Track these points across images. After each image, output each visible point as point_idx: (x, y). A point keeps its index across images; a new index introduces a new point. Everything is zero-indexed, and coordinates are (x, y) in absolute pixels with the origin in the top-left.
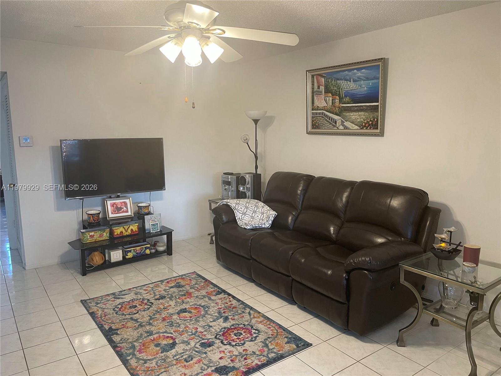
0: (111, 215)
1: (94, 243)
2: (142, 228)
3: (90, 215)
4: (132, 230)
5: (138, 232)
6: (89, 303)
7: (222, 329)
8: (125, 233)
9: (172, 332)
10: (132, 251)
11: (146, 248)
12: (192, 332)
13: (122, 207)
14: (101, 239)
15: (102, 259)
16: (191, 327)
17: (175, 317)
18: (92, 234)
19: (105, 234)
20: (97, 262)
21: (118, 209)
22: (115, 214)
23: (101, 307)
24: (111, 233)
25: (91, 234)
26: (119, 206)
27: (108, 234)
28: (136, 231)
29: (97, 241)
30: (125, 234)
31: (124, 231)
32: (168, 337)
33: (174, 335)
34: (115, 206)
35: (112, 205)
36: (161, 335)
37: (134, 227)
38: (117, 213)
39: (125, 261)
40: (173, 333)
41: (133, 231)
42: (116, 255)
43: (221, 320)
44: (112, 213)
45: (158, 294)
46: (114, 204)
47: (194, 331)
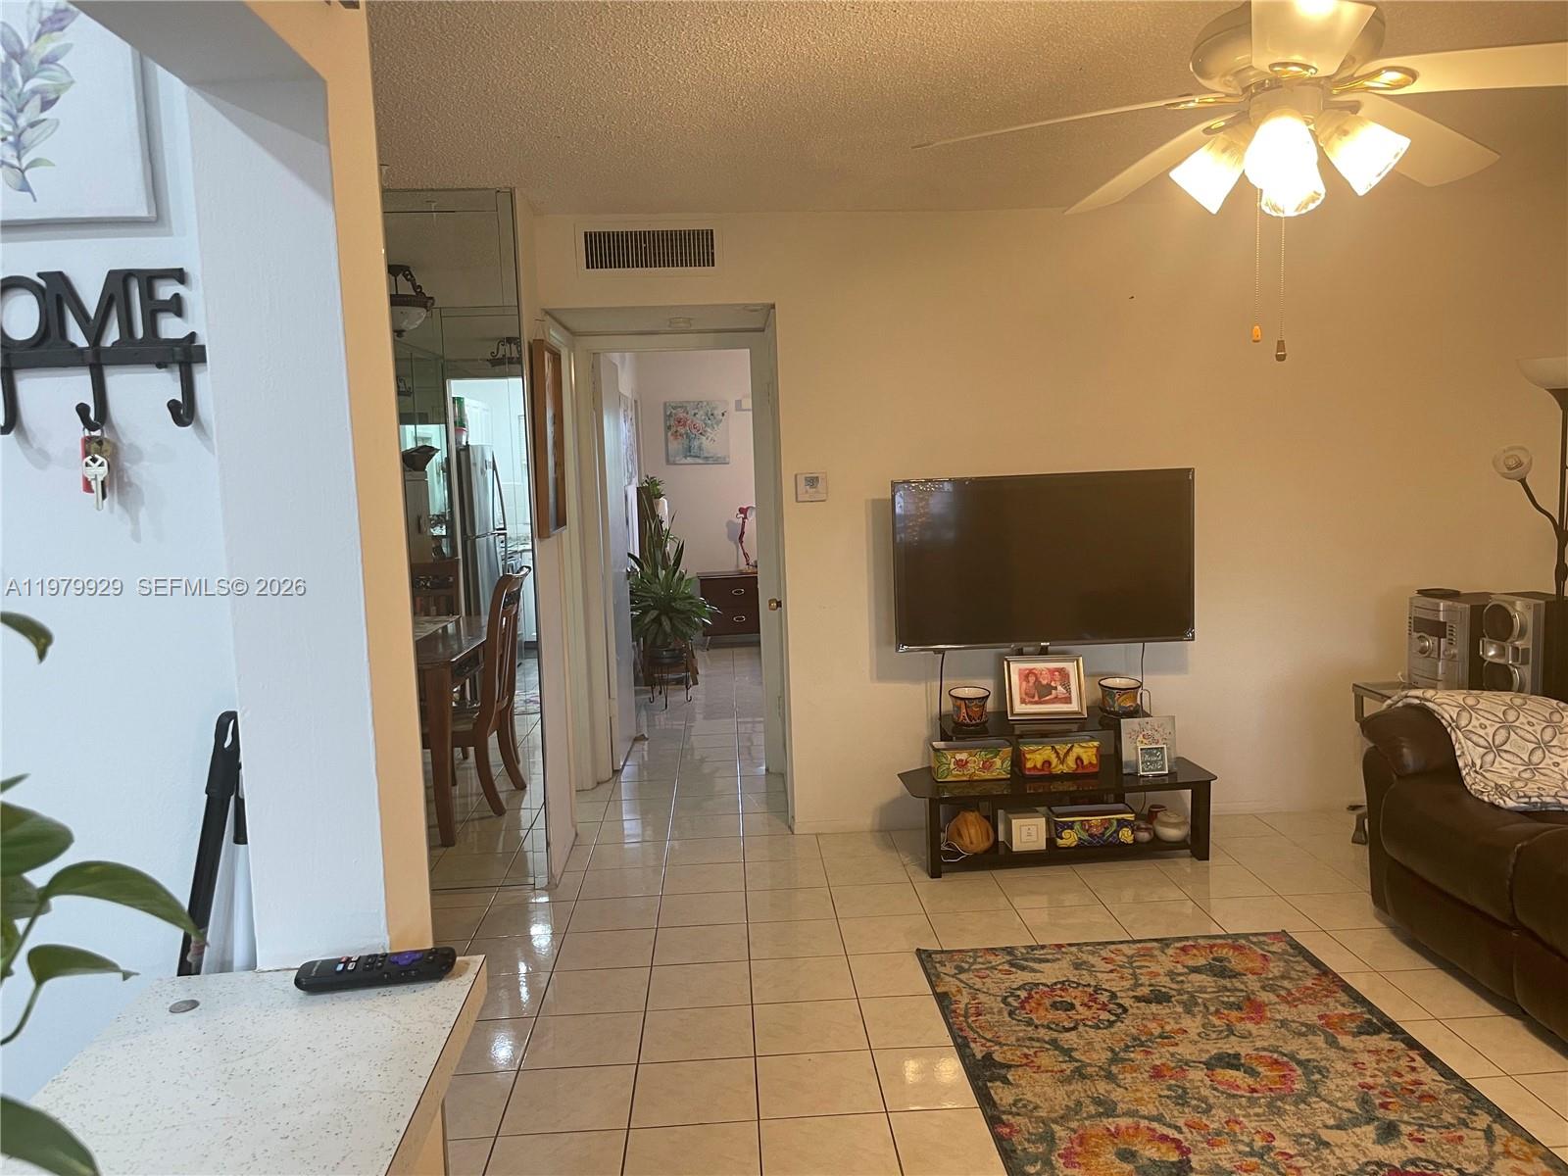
0: (1019, 708)
1: (964, 784)
2: (1112, 757)
3: (959, 702)
4: (1079, 759)
5: (1096, 770)
6: (939, 962)
7: (1367, 1164)
8: (1056, 766)
9: (1181, 1123)
10: (1077, 826)
11: (1122, 824)
12: (1250, 1145)
13: (1053, 684)
14: (987, 775)
15: (985, 838)
16: (1251, 1125)
17: (1197, 1075)
18: (962, 756)
19: (998, 762)
20: (971, 843)
21: (1040, 691)
22: (1031, 703)
23: (970, 982)
24: (1018, 761)
25: (958, 757)
26: (1044, 682)
27: (1008, 763)
28: (1090, 763)
29: (977, 781)
30: (1058, 768)
31: (1054, 761)
32: (1164, 1138)
33: (1187, 1137)
34: (1032, 679)
35: (1026, 675)
36: (1144, 1123)
37: (1086, 751)
38: (1036, 703)
39: (1052, 856)
40: (1185, 1129)
41: (1082, 763)
42: (1028, 832)
43: (1369, 1131)
44: (1023, 701)
45: (1147, 983)
46: (1028, 674)
47: (1259, 1143)
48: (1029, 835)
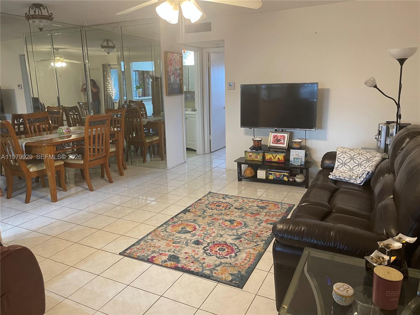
0: (271, 144)
1: (251, 161)
4: (278, 158)
5: (283, 162)
10: (273, 174)
11: (284, 175)
12: (208, 233)
13: (281, 139)
17: (221, 221)
21: (277, 141)
22: (274, 143)
25: (250, 154)
26: (279, 139)
27: (261, 157)
28: (281, 160)
29: (254, 160)
30: (274, 160)
31: (272, 158)
34: (276, 137)
39: (266, 181)
41: (279, 160)
42: (261, 174)
43: (234, 237)
44: (273, 143)
46: (275, 136)
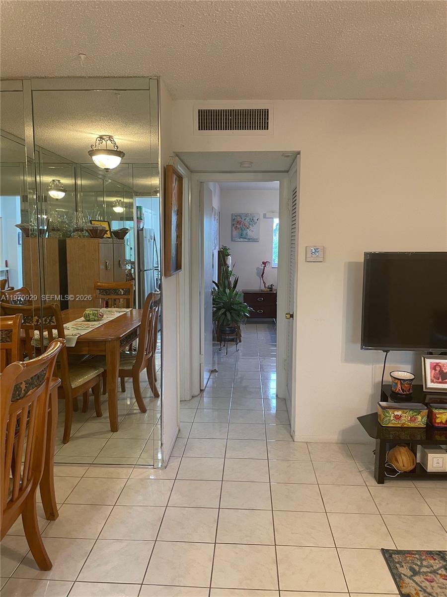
0: (430, 385)
1: (398, 429)
3: (397, 381)
6: (398, 563)
14: (412, 425)
15: (412, 464)
18: (399, 413)
19: (419, 417)
20: (404, 466)
21: (443, 376)
23: (423, 585)
25: (396, 413)
26: (445, 371)
27: (425, 419)
29: (405, 427)
34: (438, 369)
35: (434, 367)
38: (440, 383)
44: (432, 381)
46: (436, 365)
48: (438, 463)
